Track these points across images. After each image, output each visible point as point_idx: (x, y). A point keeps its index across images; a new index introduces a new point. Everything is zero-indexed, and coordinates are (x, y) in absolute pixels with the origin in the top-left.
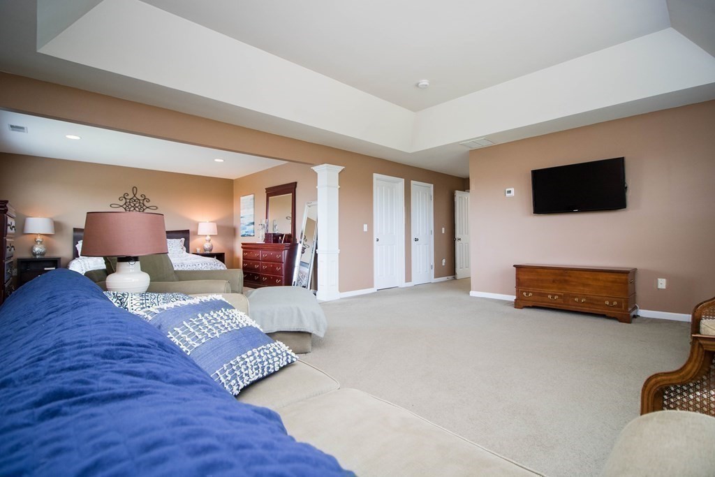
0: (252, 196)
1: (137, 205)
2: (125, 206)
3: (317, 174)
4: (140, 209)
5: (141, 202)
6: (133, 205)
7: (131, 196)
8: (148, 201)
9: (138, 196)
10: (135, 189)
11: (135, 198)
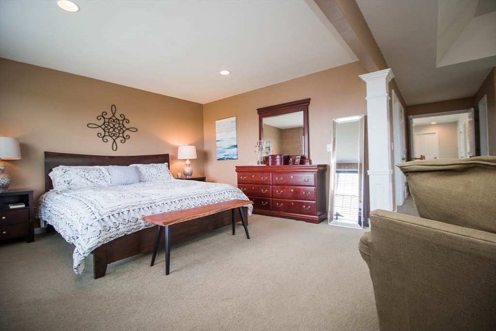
0: (234, 119)
1: (117, 126)
2: (103, 127)
3: (365, 83)
4: (119, 130)
5: (121, 122)
6: (112, 126)
7: (110, 115)
8: (128, 122)
9: (117, 116)
10: (113, 107)
11: (114, 118)
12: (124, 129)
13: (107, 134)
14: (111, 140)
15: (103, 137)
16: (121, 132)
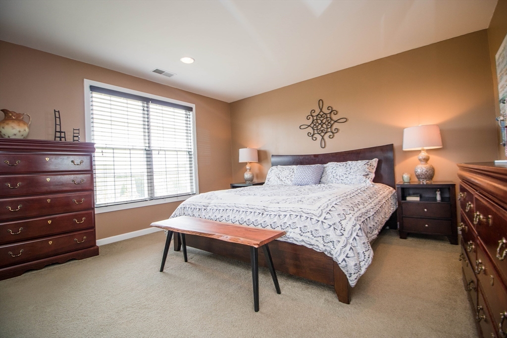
1: (324, 121)
2: (312, 125)
4: (327, 125)
6: (320, 122)
8: (335, 113)
9: (325, 110)
10: (321, 102)
11: (322, 113)
12: (332, 122)
13: (316, 132)
14: (319, 137)
15: (312, 136)
16: (329, 127)
